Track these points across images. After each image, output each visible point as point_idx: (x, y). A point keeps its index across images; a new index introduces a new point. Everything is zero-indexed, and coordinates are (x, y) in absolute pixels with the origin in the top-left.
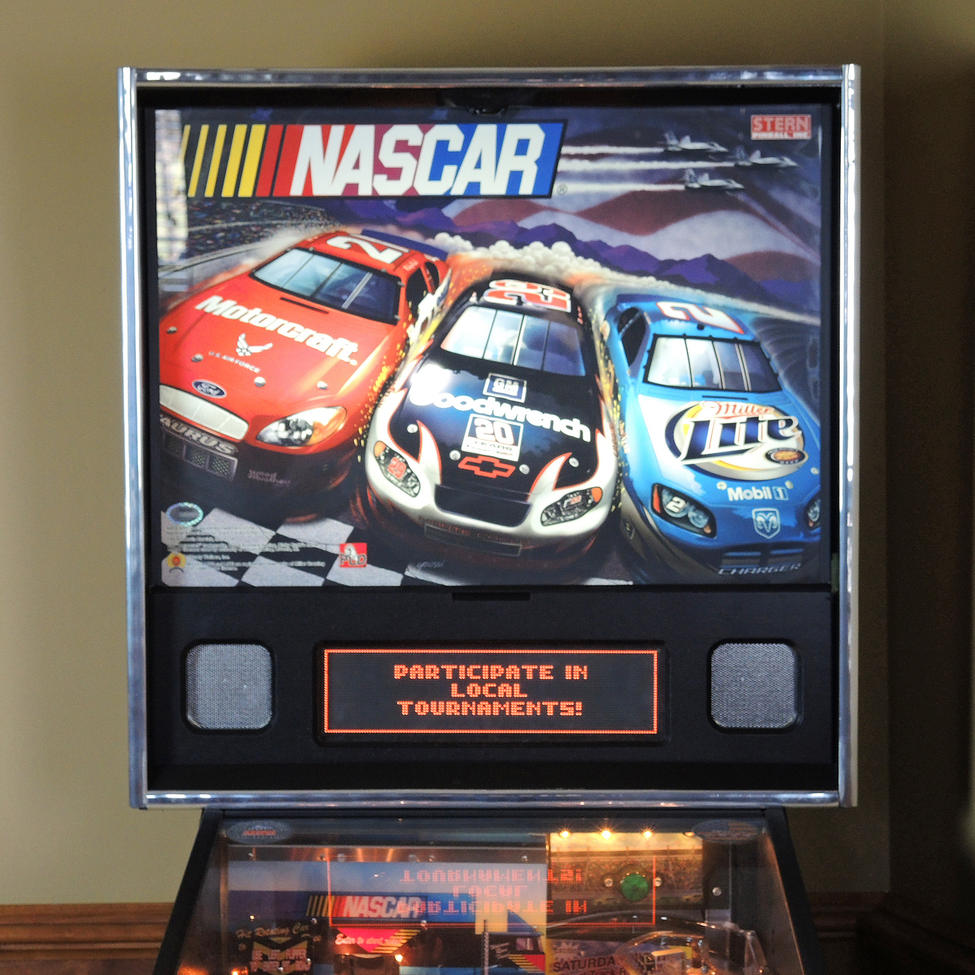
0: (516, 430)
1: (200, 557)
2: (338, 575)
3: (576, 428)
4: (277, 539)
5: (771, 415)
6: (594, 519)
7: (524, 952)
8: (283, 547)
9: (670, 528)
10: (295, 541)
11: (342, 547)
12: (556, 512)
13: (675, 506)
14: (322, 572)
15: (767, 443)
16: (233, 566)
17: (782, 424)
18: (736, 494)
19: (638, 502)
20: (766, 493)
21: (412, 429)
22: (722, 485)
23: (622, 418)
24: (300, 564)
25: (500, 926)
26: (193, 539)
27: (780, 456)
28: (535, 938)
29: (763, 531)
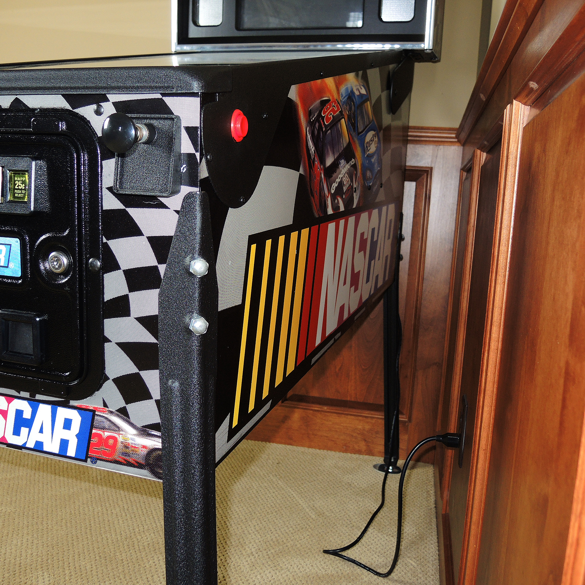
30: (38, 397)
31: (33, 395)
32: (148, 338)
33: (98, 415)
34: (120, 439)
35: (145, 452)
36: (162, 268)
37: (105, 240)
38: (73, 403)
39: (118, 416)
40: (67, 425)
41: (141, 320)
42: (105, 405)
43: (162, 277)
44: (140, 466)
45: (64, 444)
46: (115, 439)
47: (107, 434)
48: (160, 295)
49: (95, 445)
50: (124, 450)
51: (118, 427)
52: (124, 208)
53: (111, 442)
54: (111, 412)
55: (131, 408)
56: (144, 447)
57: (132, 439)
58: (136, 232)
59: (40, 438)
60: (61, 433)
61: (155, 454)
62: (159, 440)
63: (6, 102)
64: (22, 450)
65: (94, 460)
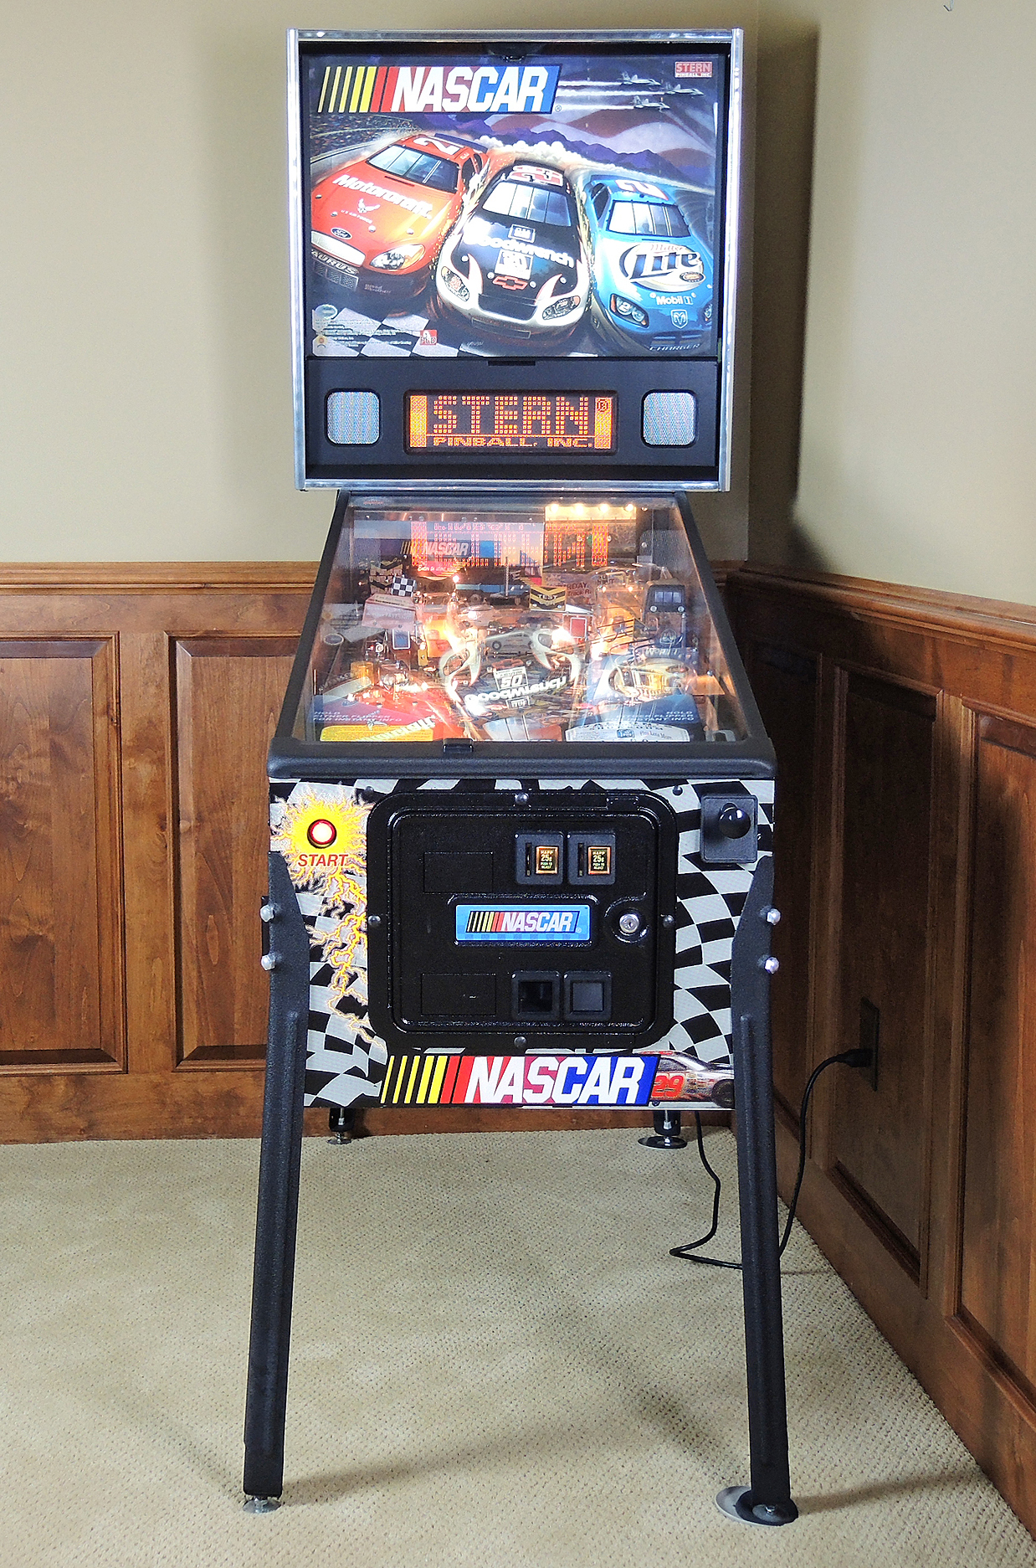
0: (528, 259)
1: (336, 338)
2: (421, 350)
3: (565, 259)
4: (382, 327)
5: (685, 251)
6: (575, 315)
7: (530, 576)
8: (386, 332)
9: (620, 321)
10: (394, 329)
11: (422, 332)
12: (552, 310)
13: (624, 308)
14: (410, 348)
15: (681, 269)
16: (356, 344)
17: (690, 257)
18: (662, 300)
19: (602, 305)
20: (680, 300)
21: (465, 259)
22: (653, 295)
23: (593, 253)
24: (396, 343)
25: (515, 561)
26: (332, 327)
27: (688, 277)
28: (536, 568)
29: (677, 323)
30: (596, 1051)
31: (590, 1050)
32: (719, 980)
33: (663, 1059)
34: (686, 1077)
35: (712, 1084)
36: (736, 921)
37: (679, 900)
38: (635, 1051)
39: (686, 1056)
40: (629, 1073)
41: (713, 966)
42: (672, 1047)
43: (736, 929)
44: (706, 1099)
45: (624, 1092)
46: (681, 1078)
47: (672, 1075)
48: (734, 945)
49: (658, 1087)
50: (691, 1087)
51: (685, 1067)
52: (700, 871)
53: (677, 1081)
54: (678, 1053)
55: (699, 1047)
56: (711, 1080)
57: (698, 1075)
58: (710, 890)
59: (595, 1091)
60: (620, 1081)
61: (721, 1086)
62: (729, 1071)
63: (578, 785)
64: (574, 1107)
65: (656, 1103)
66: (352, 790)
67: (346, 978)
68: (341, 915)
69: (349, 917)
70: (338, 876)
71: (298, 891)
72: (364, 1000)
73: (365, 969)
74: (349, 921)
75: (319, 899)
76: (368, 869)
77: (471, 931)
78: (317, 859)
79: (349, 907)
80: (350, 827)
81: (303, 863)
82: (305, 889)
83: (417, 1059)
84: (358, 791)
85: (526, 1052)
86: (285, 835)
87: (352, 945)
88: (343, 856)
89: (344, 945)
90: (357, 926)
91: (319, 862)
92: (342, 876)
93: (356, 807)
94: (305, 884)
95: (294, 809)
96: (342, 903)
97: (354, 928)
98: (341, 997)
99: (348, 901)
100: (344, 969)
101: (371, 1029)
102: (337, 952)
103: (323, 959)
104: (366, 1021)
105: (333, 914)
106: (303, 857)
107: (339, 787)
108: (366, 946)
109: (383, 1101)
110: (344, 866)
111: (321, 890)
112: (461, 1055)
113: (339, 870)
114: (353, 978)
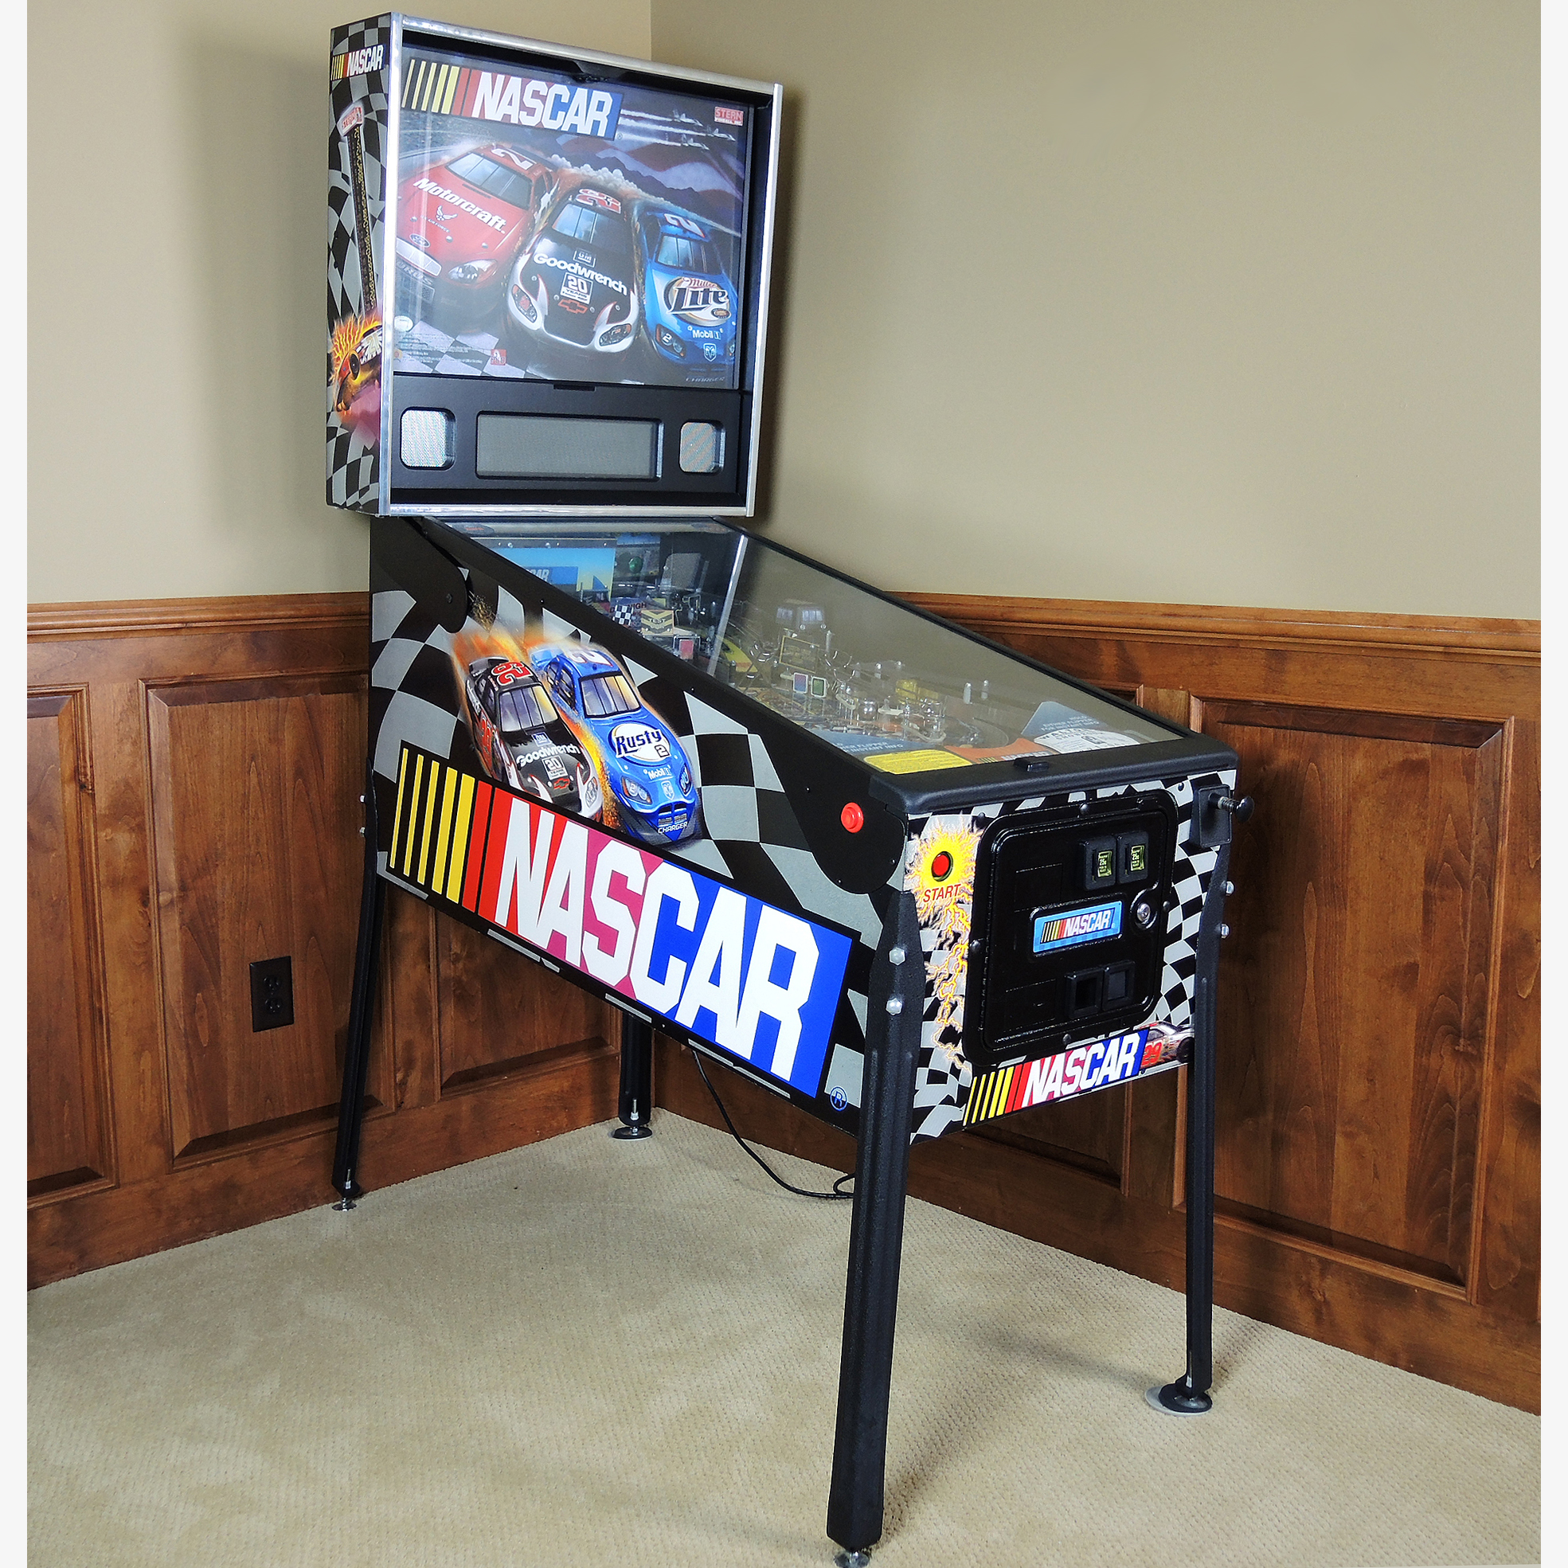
0: (589, 284)
1: (411, 353)
2: (492, 370)
3: (621, 287)
4: (456, 343)
5: (715, 289)
6: (626, 343)
8: (459, 349)
9: (665, 352)
10: (467, 346)
11: (492, 351)
12: (608, 338)
13: (667, 338)
14: (481, 367)
15: (714, 305)
16: (430, 360)
17: (720, 294)
18: (697, 334)
19: (649, 335)
20: (710, 335)
21: (534, 278)
22: (690, 328)
23: (644, 283)
24: (468, 361)
26: (407, 340)
27: (719, 313)
29: (708, 357)
30: (1111, 1035)
31: (1107, 1035)
32: (1189, 951)
36: (1204, 896)
37: (1173, 885)
38: (1135, 1028)
39: (1165, 1024)
40: (1129, 1049)
41: (1187, 940)
42: (1157, 1019)
45: (1125, 1067)
48: (1202, 920)
52: (1187, 857)
54: (1160, 1023)
55: (1173, 1013)
58: (1192, 872)
59: (1107, 1071)
60: (1123, 1058)
62: (1189, 1030)
63: (1121, 790)
64: (1093, 1090)
65: (1143, 1070)
66: (969, 817)
67: (949, 1007)
68: (950, 946)
69: (956, 947)
70: (952, 907)
71: (921, 928)
72: (959, 1029)
73: (963, 996)
74: (956, 950)
75: (936, 932)
76: (974, 896)
77: (1043, 942)
78: (938, 892)
79: (957, 935)
80: (965, 856)
81: (927, 898)
82: (926, 925)
83: (993, 1074)
84: (974, 818)
85: (1067, 1048)
86: (916, 872)
87: (956, 974)
88: (957, 886)
89: (950, 975)
90: (961, 955)
91: (939, 896)
92: (955, 906)
93: (971, 835)
94: (927, 920)
95: (924, 845)
96: (952, 934)
97: (959, 957)
98: (943, 1028)
99: (957, 930)
100: (948, 1000)
101: (963, 1055)
102: (944, 984)
103: (933, 994)
104: (959, 1049)
105: (945, 946)
106: (928, 893)
107: (961, 816)
108: (966, 973)
109: (965, 1124)
110: (957, 896)
111: (938, 924)
112: (1022, 1063)
113: (953, 901)
114: (954, 1006)
